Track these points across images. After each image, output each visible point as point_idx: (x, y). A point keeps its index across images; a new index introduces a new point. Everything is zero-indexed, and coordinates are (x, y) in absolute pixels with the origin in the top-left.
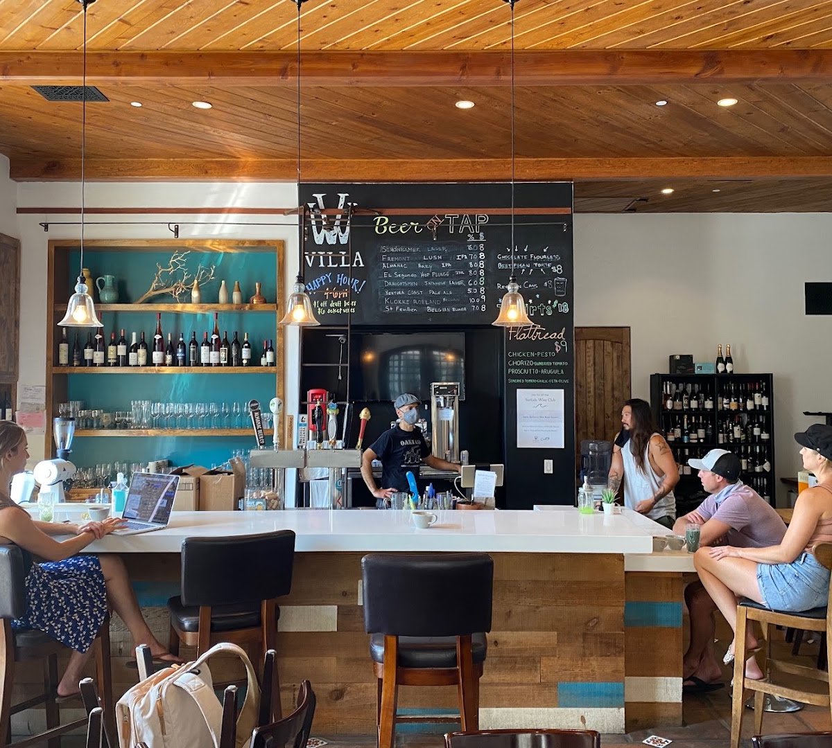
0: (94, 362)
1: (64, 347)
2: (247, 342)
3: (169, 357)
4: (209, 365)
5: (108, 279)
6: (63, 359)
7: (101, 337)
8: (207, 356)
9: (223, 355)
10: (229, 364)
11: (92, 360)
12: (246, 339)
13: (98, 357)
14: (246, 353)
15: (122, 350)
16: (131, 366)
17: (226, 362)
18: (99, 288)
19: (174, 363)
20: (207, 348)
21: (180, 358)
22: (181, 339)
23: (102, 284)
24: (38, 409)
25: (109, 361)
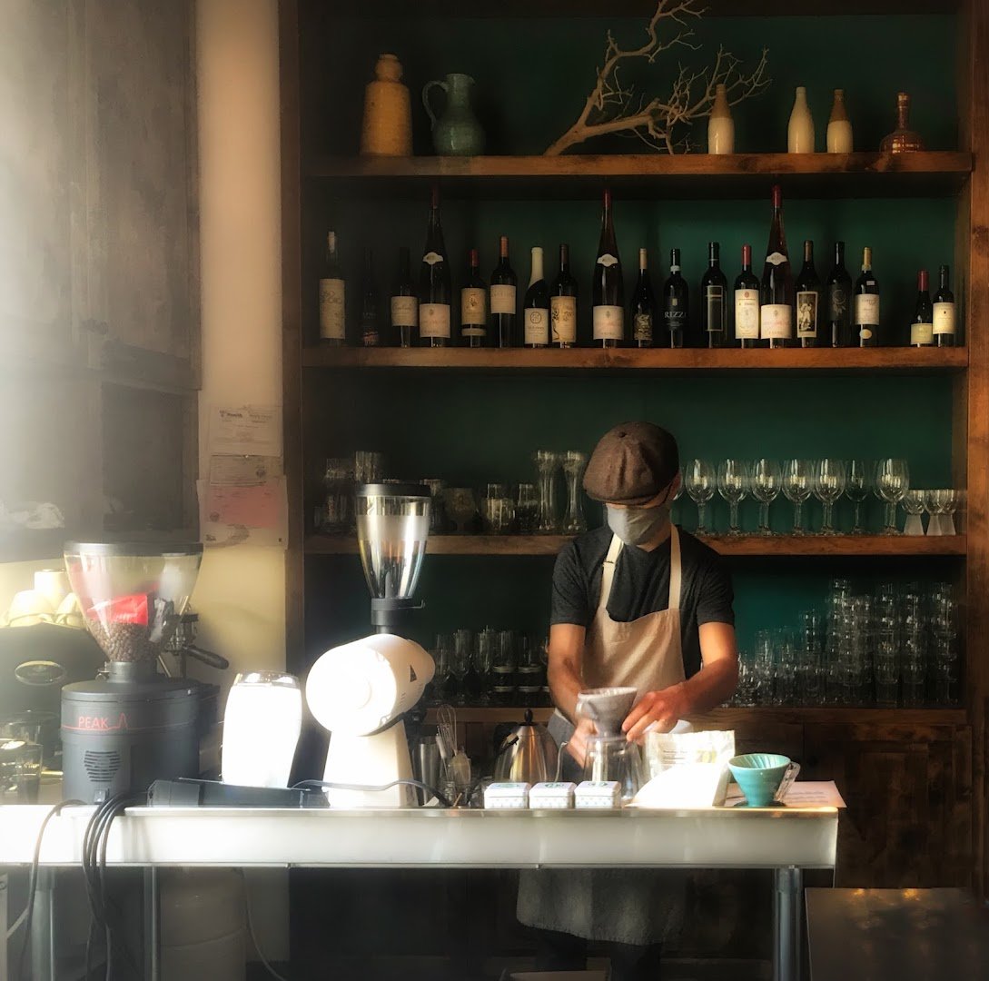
0: (423, 335)
1: (334, 290)
2: (869, 276)
3: (643, 322)
4: (760, 343)
5: (458, 85)
6: (333, 322)
7: (440, 258)
8: (755, 318)
9: (804, 314)
10: (821, 341)
11: (416, 329)
12: (865, 267)
13: (436, 320)
14: (866, 309)
15: (504, 299)
16: (530, 346)
17: (813, 334)
18: (432, 116)
19: (660, 338)
20: (753, 294)
21: (673, 325)
22: (674, 269)
23: (440, 101)
24: (261, 474)
25: (467, 332)
